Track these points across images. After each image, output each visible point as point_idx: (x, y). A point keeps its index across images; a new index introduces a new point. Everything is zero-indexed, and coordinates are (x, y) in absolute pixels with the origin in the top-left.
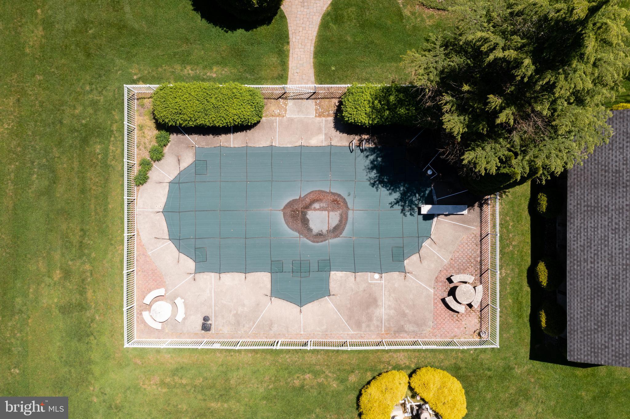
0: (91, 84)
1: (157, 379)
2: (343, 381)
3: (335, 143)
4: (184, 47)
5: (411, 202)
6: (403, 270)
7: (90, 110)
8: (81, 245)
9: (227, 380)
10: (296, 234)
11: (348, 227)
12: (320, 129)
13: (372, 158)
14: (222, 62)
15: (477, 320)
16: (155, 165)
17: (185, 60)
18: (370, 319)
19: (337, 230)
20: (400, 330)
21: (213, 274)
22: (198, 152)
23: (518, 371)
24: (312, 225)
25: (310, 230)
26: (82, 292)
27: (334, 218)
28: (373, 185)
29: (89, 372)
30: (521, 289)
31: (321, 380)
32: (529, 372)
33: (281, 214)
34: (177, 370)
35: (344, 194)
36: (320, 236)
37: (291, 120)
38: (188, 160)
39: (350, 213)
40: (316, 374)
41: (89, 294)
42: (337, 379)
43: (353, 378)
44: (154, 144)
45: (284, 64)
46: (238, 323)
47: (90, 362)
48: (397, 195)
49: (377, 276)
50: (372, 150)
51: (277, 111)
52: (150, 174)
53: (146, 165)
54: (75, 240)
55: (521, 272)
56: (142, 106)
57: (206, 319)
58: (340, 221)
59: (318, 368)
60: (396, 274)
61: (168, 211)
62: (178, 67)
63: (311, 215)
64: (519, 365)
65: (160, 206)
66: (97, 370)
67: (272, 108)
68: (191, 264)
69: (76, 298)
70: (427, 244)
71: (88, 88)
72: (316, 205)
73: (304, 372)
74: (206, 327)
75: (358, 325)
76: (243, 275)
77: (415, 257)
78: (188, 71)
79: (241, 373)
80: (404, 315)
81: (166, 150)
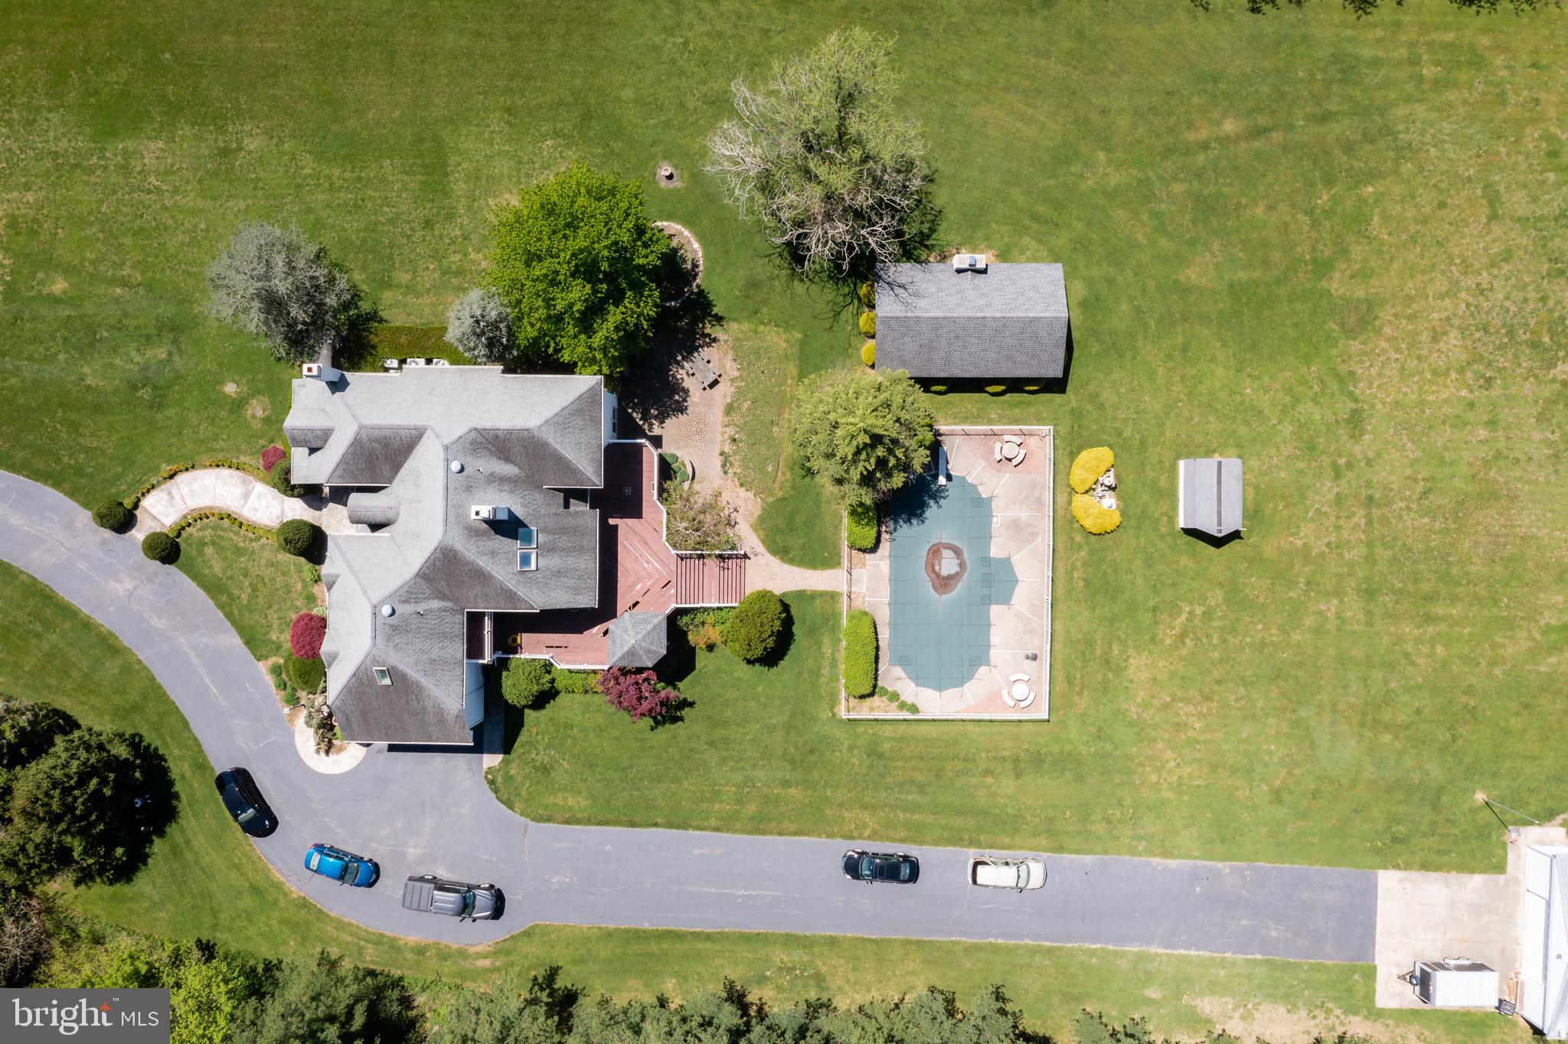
0: (834, 751)
1: (1076, 698)
2: (1080, 547)
3: (887, 553)
4: (806, 675)
5: (937, 491)
6: (990, 499)
7: (856, 751)
8: (966, 760)
9: (1078, 641)
10: (960, 584)
11: (955, 543)
12: (875, 565)
13: (901, 523)
14: (819, 644)
15: (1032, 438)
16: (903, 698)
17: (816, 674)
18: (1030, 525)
19: (958, 552)
20: (1039, 501)
21: (992, 652)
22: (893, 663)
23: (1074, 404)
24: (953, 572)
25: (957, 574)
26: (1004, 759)
27: (947, 554)
28: (923, 522)
29: (1070, 754)
30: (1007, 402)
31: (1079, 565)
32: (1074, 394)
33: (944, 597)
34: (1069, 682)
35: (928, 546)
36: (962, 565)
37: (868, 589)
38: (898, 671)
39: (943, 541)
40: (1074, 568)
41: (1006, 753)
42: (1078, 551)
43: (1078, 538)
44: (885, 698)
45: (822, 594)
46: (1031, 631)
47: (1061, 753)
48: (932, 503)
49: (995, 520)
50: (896, 522)
51: (861, 599)
52: (909, 702)
53: (903, 706)
54: (961, 765)
55: (994, 402)
56: (854, 708)
57: (1027, 658)
58: (950, 548)
59: (1069, 567)
60: (994, 504)
61: (940, 688)
62: (822, 680)
63: (944, 573)
64: (1069, 402)
65: (936, 694)
66: (1068, 748)
67: (858, 603)
68: (983, 669)
69: (1009, 765)
70: (969, 480)
71: (837, 754)
72: (937, 568)
73: (1072, 578)
74: (1035, 658)
75: (1034, 535)
76: (992, 628)
77: (980, 489)
78: (825, 671)
79: (1072, 629)
80: (1026, 497)
81: (890, 689)
